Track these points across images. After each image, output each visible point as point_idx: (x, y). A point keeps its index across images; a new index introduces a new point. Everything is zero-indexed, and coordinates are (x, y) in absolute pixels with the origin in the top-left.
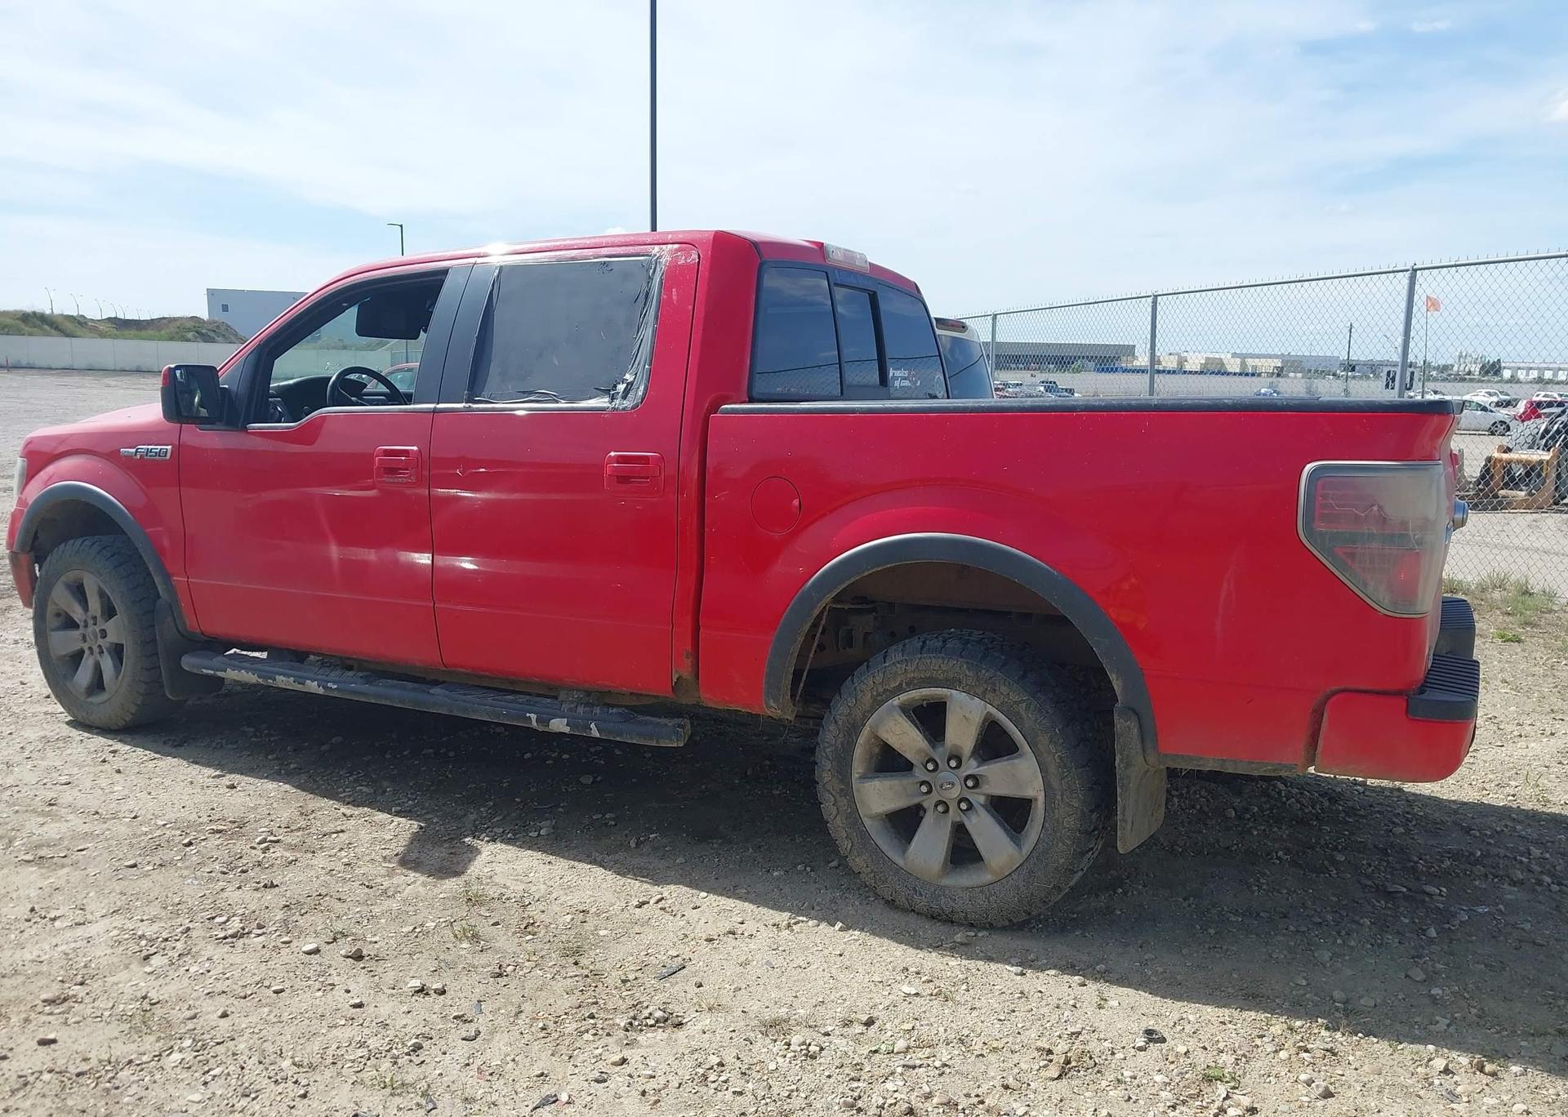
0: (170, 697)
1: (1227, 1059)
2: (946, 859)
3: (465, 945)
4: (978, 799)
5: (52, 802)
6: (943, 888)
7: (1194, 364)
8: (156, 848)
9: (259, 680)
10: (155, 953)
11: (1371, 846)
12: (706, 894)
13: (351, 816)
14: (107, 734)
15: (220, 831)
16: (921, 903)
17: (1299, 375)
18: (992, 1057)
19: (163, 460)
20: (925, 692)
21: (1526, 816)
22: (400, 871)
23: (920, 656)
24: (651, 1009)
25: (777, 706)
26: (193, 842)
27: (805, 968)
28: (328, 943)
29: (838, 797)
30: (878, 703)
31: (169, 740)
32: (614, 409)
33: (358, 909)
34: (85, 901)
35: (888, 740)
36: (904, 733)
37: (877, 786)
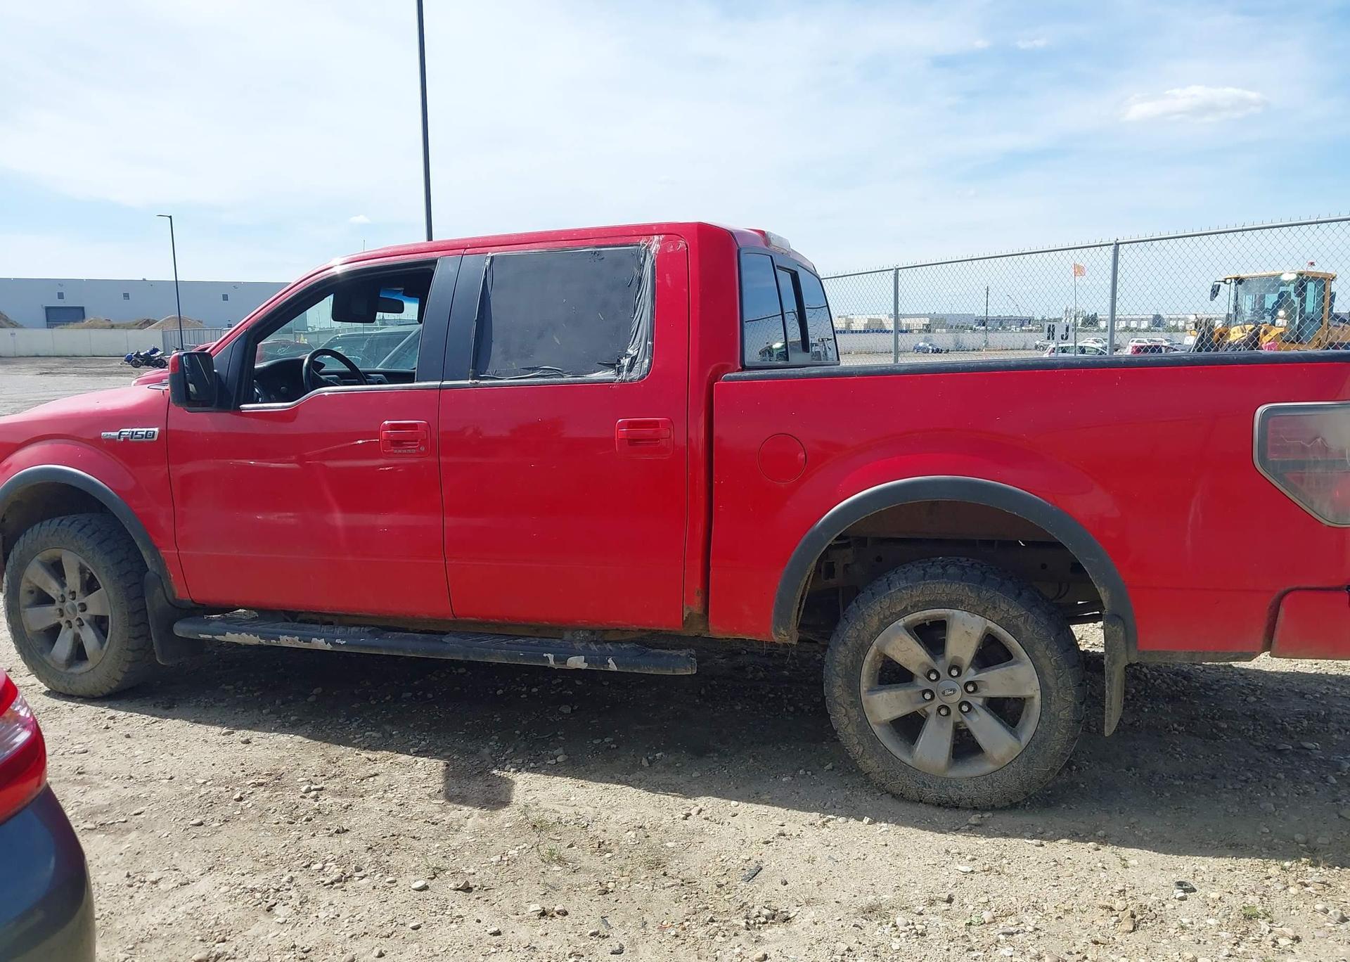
0: (161, 663)
1: (1252, 899)
2: (949, 756)
3: (556, 868)
4: (977, 701)
5: (80, 770)
6: (950, 780)
7: (859, 325)
8: (211, 806)
9: (262, 641)
10: (276, 904)
11: (1240, 715)
12: (737, 803)
13: (376, 760)
14: (93, 701)
15: (262, 784)
16: (931, 794)
17: (944, 330)
18: (1068, 918)
19: (151, 442)
20: (928, 613)
21: (1337, 680)
22: (450, 806)
23: (923, 582)
24: (757, 908)
25: (784, 634)
26: (243, 796)
27: (864, 859)
28: (432, 879)
29: (849, 709)
30: (884, 624)
31: (158, 703)
32: (621, 381)
33: (437, 845)
34: (173, 862)
35: (894, 656)
36: (909, 649)
37: (885, 696)
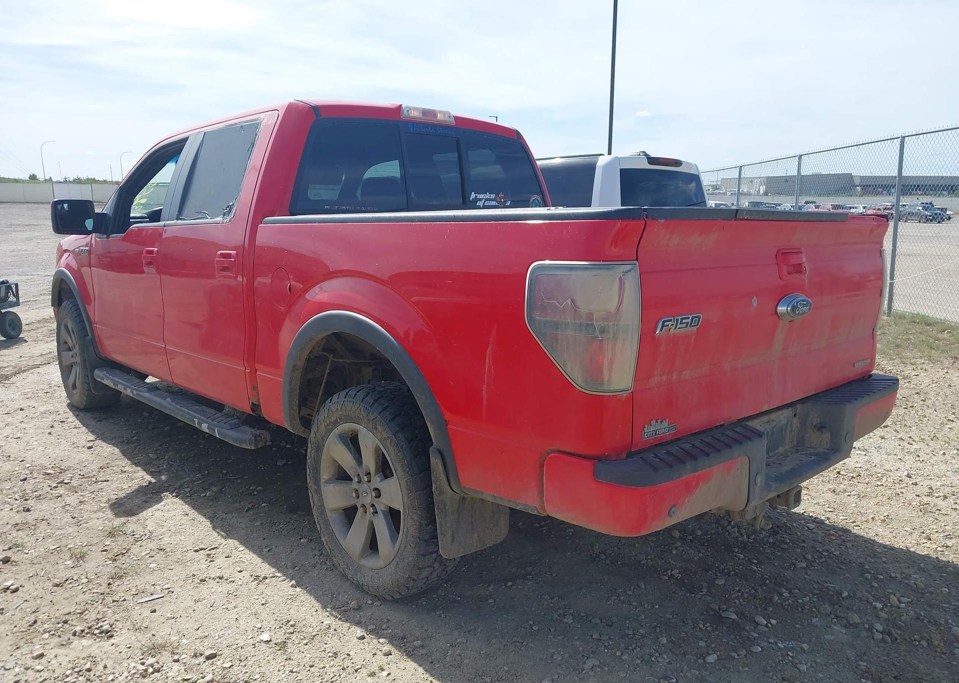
0: (94, 392)
2: (364, 547)
3: (69, 562)
4: (380, 506)
6: (360, 566)
8: (6, 480)
9: (113, 386)
13: (125, 472)
15: (48, 474)
20: (348, 425)
23: (344, 399)
24: (105, 623)
25: (289, 428)
30: (328, 431)
31: (99, 417)
32: (223, 222)
35: (335, 457)
36: (342, 453)
37: (332, 490)
